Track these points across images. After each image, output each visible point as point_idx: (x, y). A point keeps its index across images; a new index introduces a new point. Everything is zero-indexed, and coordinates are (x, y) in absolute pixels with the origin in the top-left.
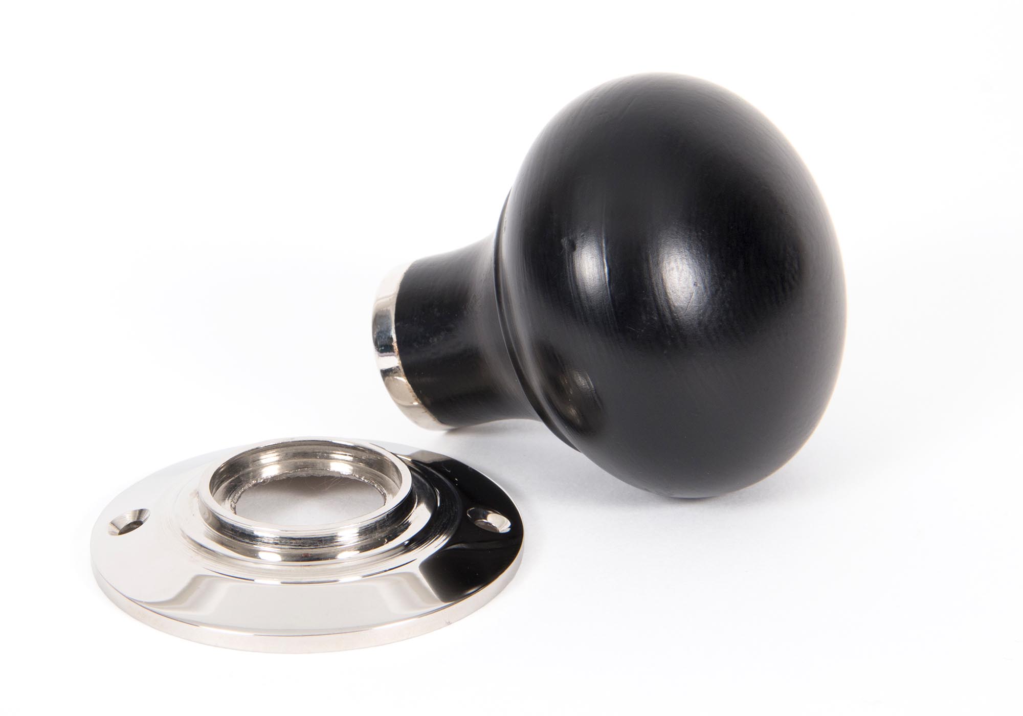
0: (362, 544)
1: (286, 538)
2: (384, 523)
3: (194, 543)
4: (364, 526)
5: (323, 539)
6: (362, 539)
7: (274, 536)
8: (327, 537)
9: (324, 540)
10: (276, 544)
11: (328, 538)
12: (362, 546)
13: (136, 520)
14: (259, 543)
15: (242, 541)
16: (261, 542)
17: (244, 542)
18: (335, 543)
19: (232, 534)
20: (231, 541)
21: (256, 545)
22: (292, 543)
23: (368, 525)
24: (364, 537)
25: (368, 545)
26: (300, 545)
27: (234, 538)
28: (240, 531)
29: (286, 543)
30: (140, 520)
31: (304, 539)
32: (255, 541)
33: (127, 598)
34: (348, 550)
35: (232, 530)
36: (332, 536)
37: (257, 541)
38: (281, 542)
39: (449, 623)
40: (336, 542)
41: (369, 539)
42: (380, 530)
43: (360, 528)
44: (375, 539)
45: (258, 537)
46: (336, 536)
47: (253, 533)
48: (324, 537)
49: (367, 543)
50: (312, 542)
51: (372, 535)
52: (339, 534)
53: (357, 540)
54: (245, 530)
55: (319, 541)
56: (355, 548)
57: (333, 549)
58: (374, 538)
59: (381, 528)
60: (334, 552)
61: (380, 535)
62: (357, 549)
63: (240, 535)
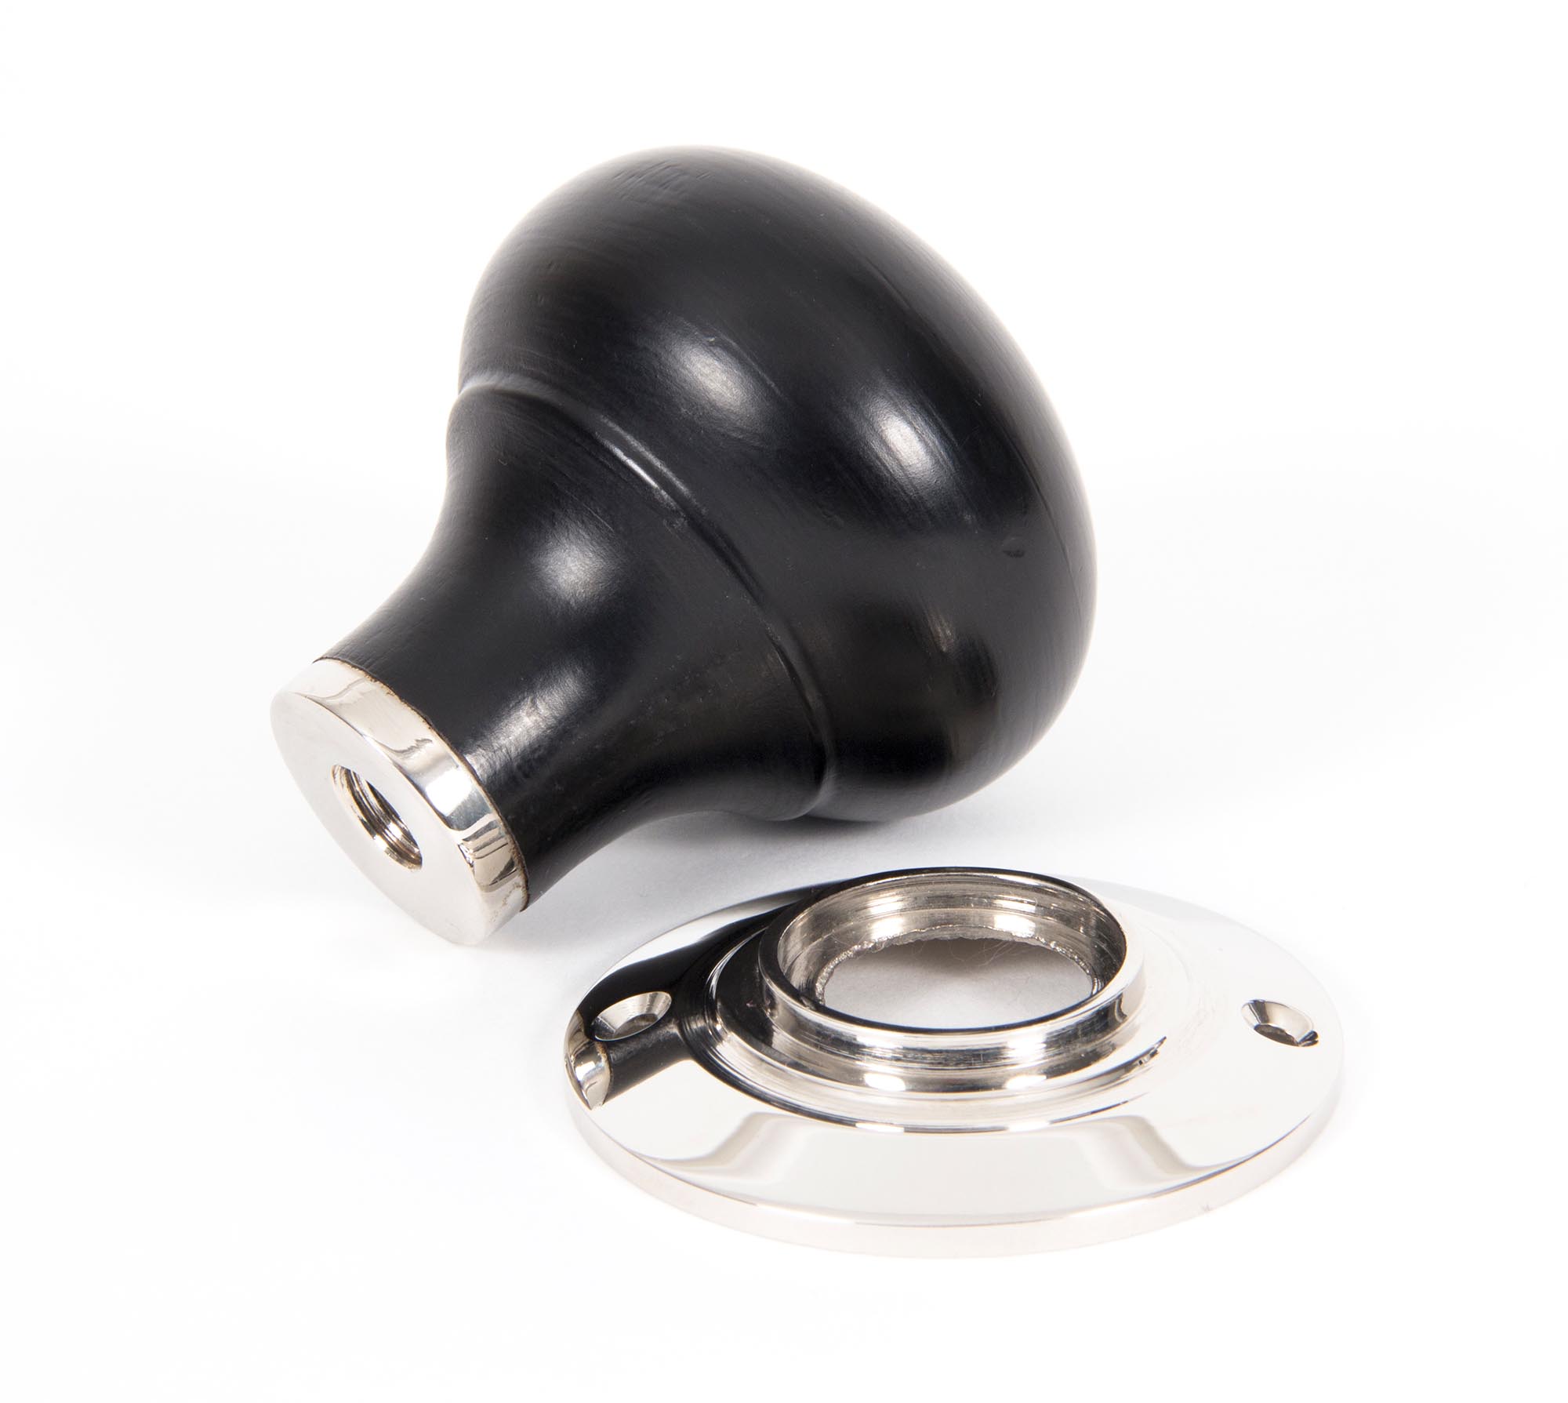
0: (1051, 1064)
1: (914, 1050)
2: (1092, 1024)
3: (749, 1056)
4: (1057, 1031)
5: (982, 1052)
6: (1051, 1053)
7: (893, 1046)
8: (988, 1049)
9: (984, 1055)
10: (898, 1060)
11: (991, 1051)
12: (1051, 1067)
13: (644, 1012)
14: (865, 1057)
15: (832, 1053)
16: (870, 1055)
17: (840, 1055)
18: (1003, 1061)
19: (818, 1041)
20: (815, 1052)
21: (858, 1060)
22: (925, 1058)
23: (1063, 1029)
24: (1056, 1051)
25: (1062, 1064)
26: (940, 1063)
27: (822, 1049)
28: (833, 1036)
29: (916, 1059)
30: (652, 1012)
31: (947, 1051)
32: (859, 1054)
33: (627, 1150)
34: (1026, 1073)
35: (818, 1033)
36: (998, 1048)
37: (863, 1054)
38: (905, 1056)
39: (1207, 1209)
40: (1004, 1058)
41: (1064, 1055)
42: (1085, 1038)
43: (1049, 1034)
44: (1075, 1054)
45: (864, 1047)
46: (1004, 1048)
47: (855, 1039)
48: (984, 1050)
49: (1062, 1062)
50: (962, 1058)
51: (1070, 1047)
52: (1010, 1045)
53: (1042, 1056)
54: (841, 1034)
55: (974, 1056)
56: (1039, 1070)
57: (999, 1072)
58: (1073, 1052)
59: (1085, 1034)
60: (1001, 1077)
61: (1084, 1048)
62: (1042, 1071)
63: (832, 1043)
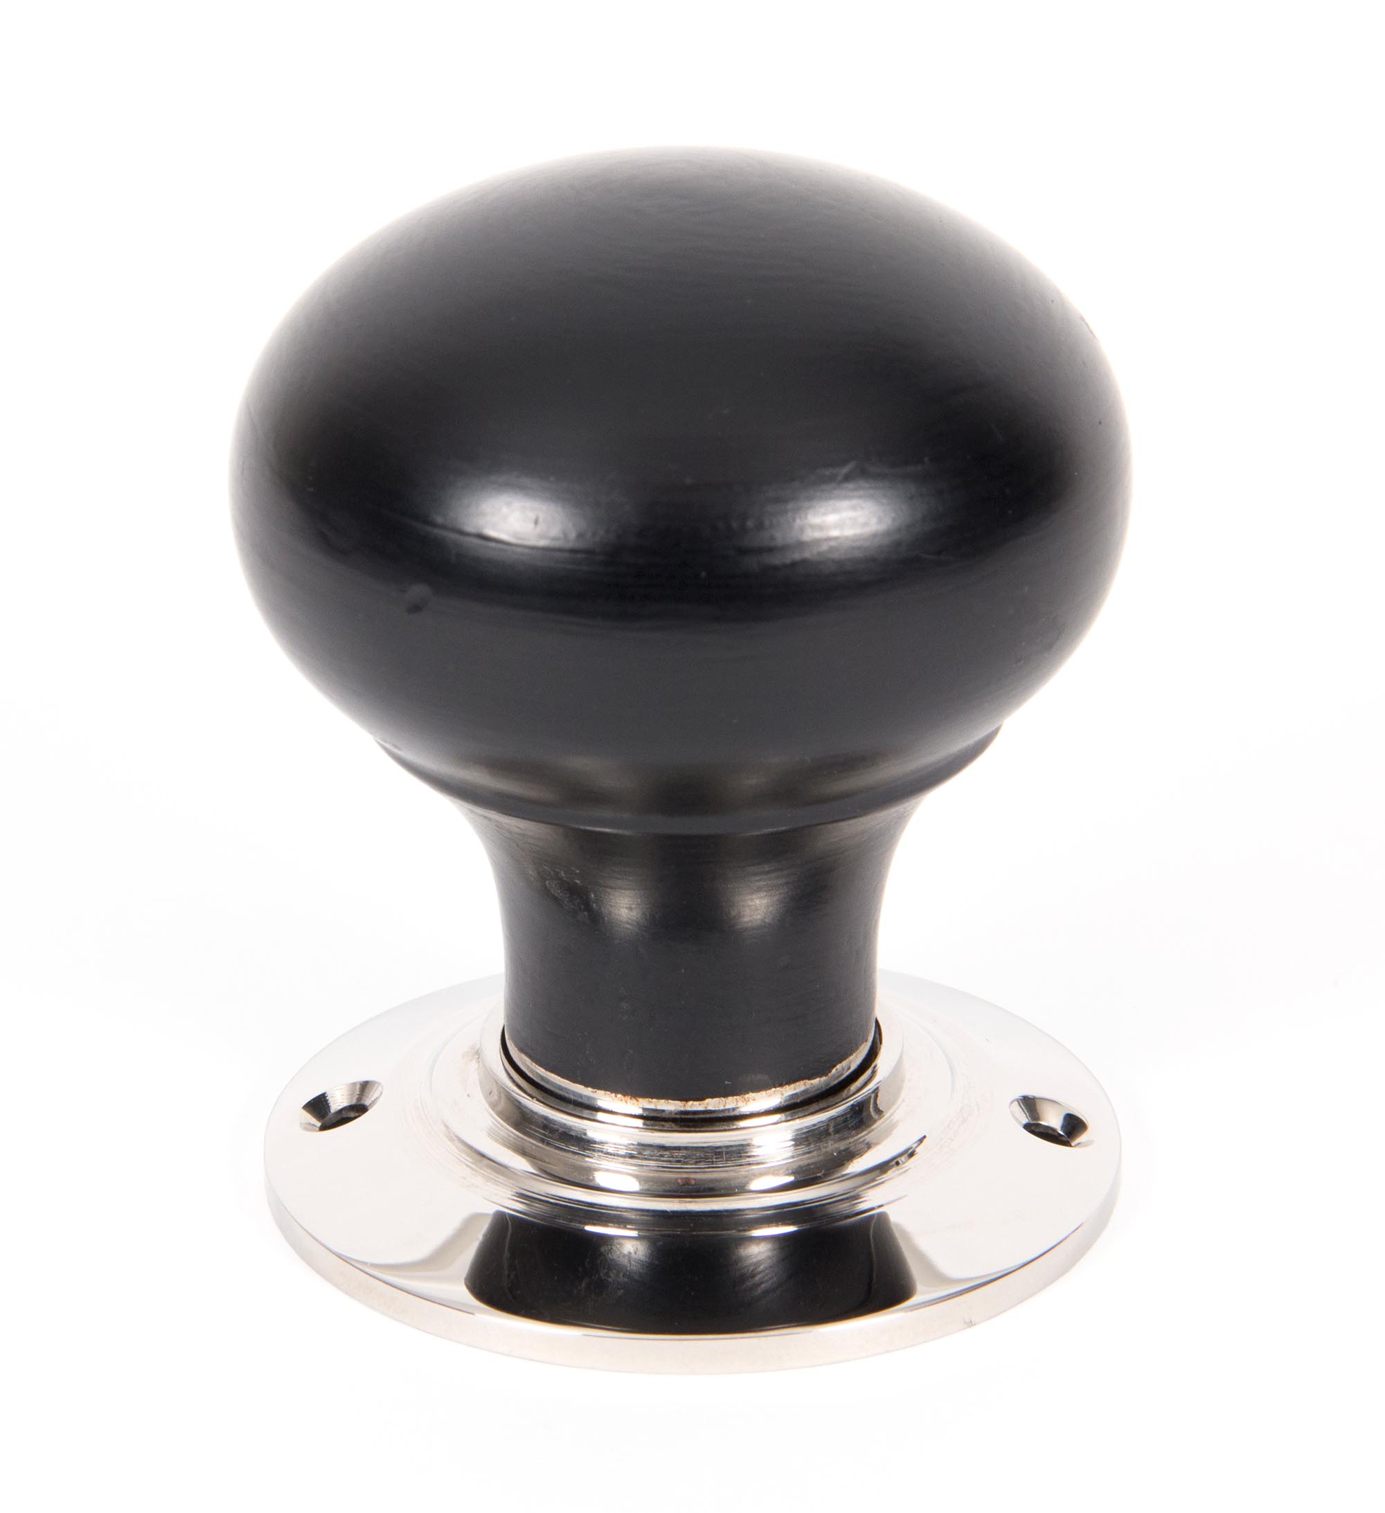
0: (802, 1163)
1: (650, 1146)
2: (845, 1121)
3: (468, 1151)
4: (806, 1127)
5: (724, 1150)
6: (800, 1152)
7: (625, 1141)
8: (731, 1146)
9: (727, 1153)
10: (632, 1157)
11: (733, 1149)
12: (800, 1167)
13: (354, 1102)
14: (596, 1154)
15: (565, 1150)
16: (602, 1152)
17: (569, 1151)
18: (748, 1159)
19: (545, 1135)
20: (543, 1148)
21: (589, 1157)
22: (662, 1156)
23: (814, 1125)
24: (806, 1149)
25: (813, 1164)
26: (678, 1161)
27: (548, 1144)
28: (561, 1130)
29: (652, 1156)
30: (362, 1102)
31: (686, 1148)
32: (590, 1150)
33: (334, 1253)
34: (773, 1174)
35: (545, 1127)
36: (742, 1145)
37: (594, 1151)
38: (640, 1153)
39: (971, 1324)
40: (749, 1157)
41: (815, 1153)
42: (837, 1135)
43: (797, 1130)
44: (826, 1152)
45: (595, 1142)
46: (748, 1145)
47: (585, 1134)
48: (727, 1147)
49: (813, 1161)
50: (703, 1156)
51: (822, 1145)
52: (755, 1142)
53: (791, 1154)
54: (570, 1129)
55: (716, 1154)
56: (787, 1169)
57: (743, 1171)
58: (824, 1150)
59: (837, 1131)
60: (745, 1177)
61: (836, 1146)
62: (790, 1171)
63: (560, 1138)
